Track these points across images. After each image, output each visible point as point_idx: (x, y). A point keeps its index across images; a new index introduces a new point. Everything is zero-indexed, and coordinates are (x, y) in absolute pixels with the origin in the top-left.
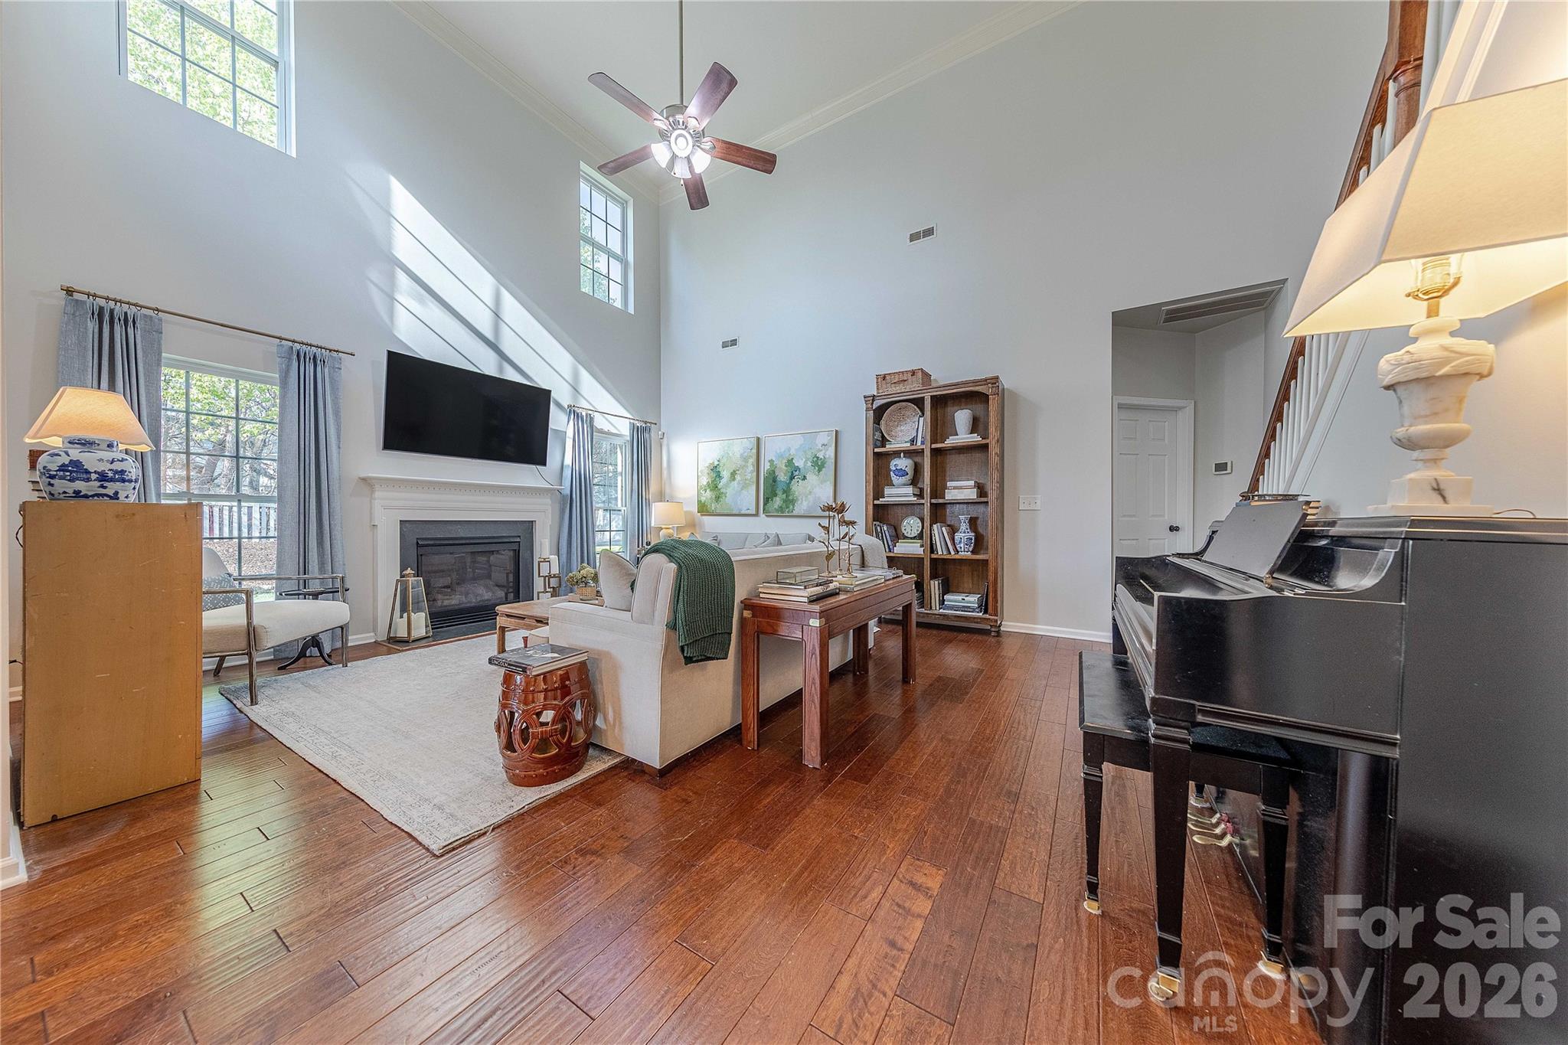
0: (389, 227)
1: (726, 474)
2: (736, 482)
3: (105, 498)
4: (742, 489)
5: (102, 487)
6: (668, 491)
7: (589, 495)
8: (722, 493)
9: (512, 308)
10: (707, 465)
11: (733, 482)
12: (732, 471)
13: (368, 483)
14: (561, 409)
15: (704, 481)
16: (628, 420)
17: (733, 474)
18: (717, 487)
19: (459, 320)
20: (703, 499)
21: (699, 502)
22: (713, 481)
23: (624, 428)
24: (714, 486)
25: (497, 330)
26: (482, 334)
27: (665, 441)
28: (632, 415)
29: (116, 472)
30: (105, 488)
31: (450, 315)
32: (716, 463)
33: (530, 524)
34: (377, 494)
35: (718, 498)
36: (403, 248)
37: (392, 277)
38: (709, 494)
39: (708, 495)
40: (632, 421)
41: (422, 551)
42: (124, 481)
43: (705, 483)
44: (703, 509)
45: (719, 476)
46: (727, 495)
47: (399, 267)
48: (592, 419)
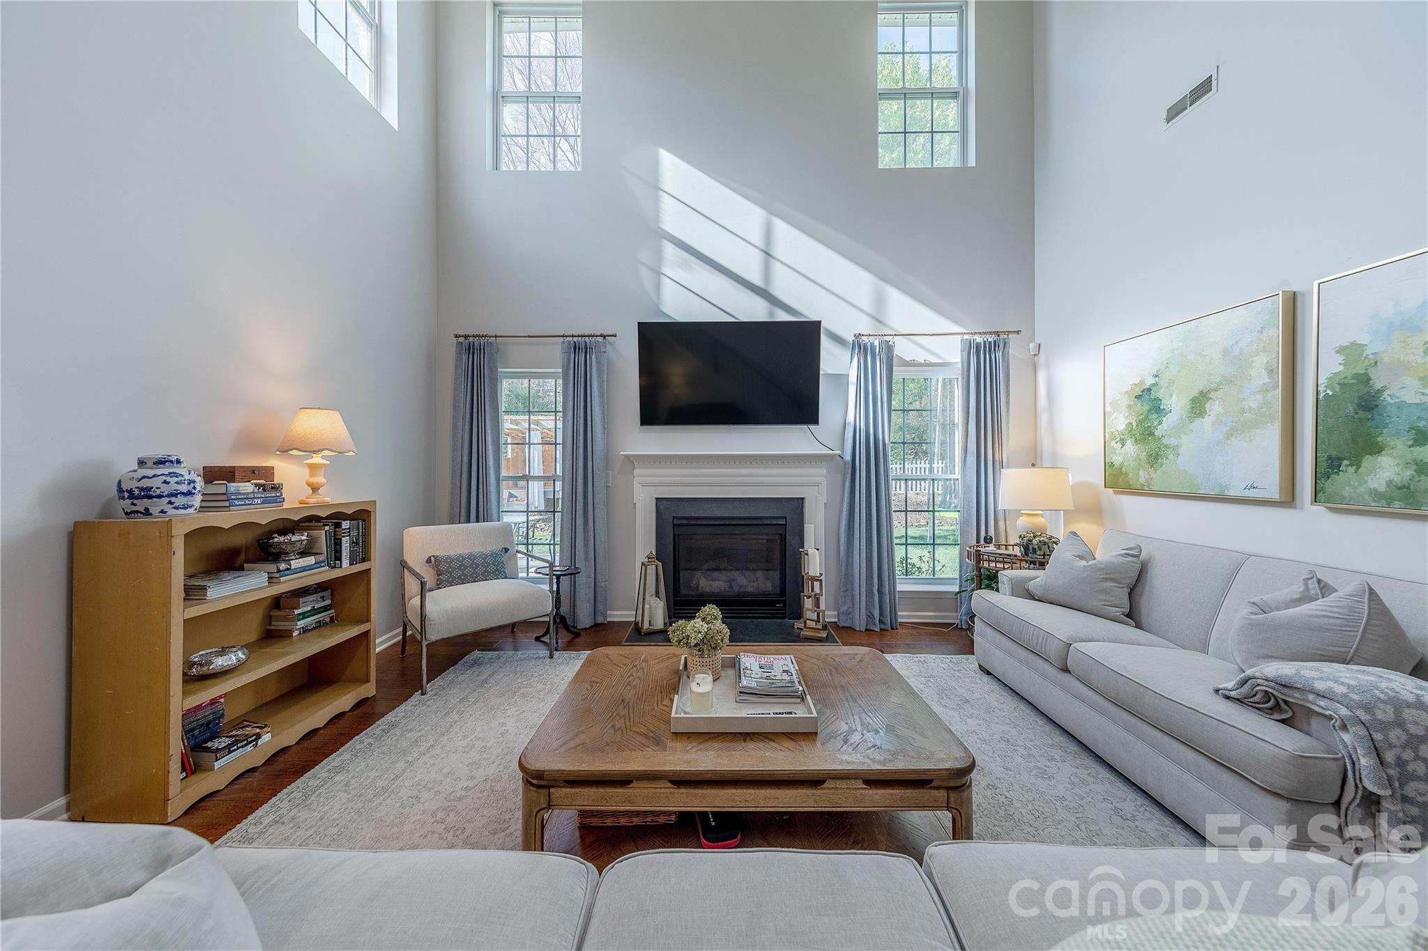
0: (657, 200)
1: (1176, 404)
2: (1207, 421)
3: (139, 514)
4: (1229, 435)
5: (133, 504)
6: (1046, 444)
7: (882, 460)
8: (1166, 446)
9: (788, 239)
10: (1128, 388)
11: (1198, 421)
12: (1195, 393)
13: (631, 461)
14: (840, 343)
15: (1120, 422)
16: (959, 337)
17: (1199, 405)
18: (1152, 434)
19: (725, 274)
20: (1117, 460)
21: (1108, 465)
22: (1140, 423)
23: (951, 352)
24: (1144, 432)
25: (767, 272)
26: (747, 281)
27: (1042, 358)
28: (967, 329)
29: (142, 489)
30: (135, 505)
31: (714, 271)
32: (1149, 381)
33: (797, 505)
34: (636, 471)
35: (1154, 459)
36: (673, 219)
37: (659, 252)
38: (1131, 448)
39: (1128, 453)
40: (966, 337)
41: (679, 531)
42: (150, 497)
43: (1122, 427)
44: (1117, 480)
45: (1157, 409)
46: (1181, 452)
47: (666, 239)
48: (890, 349)
